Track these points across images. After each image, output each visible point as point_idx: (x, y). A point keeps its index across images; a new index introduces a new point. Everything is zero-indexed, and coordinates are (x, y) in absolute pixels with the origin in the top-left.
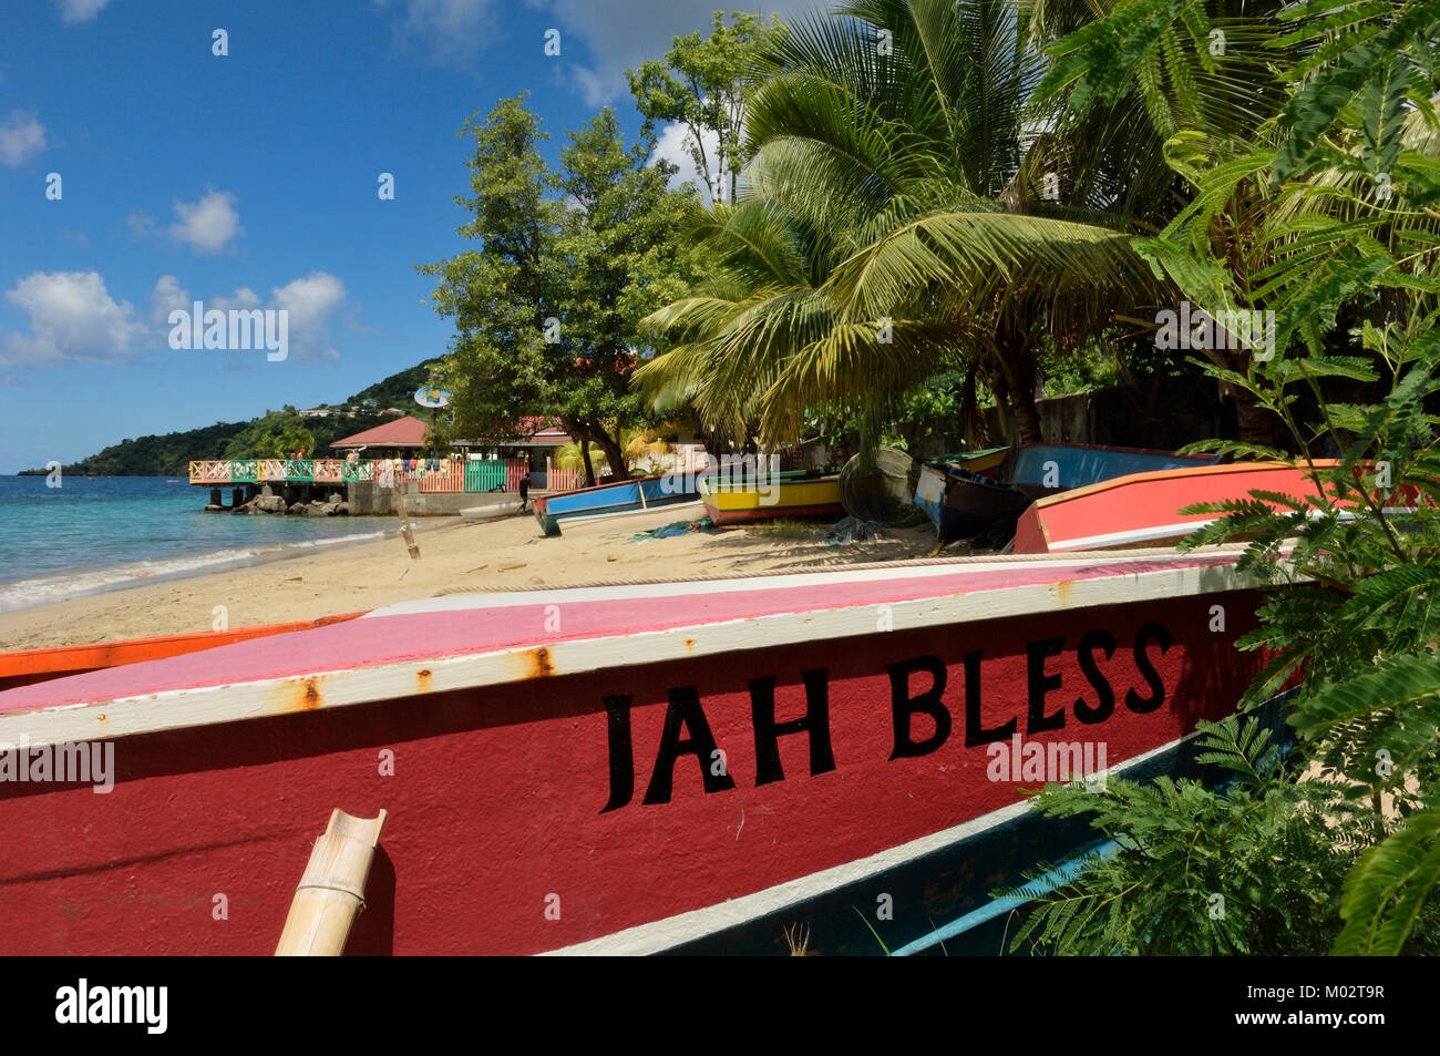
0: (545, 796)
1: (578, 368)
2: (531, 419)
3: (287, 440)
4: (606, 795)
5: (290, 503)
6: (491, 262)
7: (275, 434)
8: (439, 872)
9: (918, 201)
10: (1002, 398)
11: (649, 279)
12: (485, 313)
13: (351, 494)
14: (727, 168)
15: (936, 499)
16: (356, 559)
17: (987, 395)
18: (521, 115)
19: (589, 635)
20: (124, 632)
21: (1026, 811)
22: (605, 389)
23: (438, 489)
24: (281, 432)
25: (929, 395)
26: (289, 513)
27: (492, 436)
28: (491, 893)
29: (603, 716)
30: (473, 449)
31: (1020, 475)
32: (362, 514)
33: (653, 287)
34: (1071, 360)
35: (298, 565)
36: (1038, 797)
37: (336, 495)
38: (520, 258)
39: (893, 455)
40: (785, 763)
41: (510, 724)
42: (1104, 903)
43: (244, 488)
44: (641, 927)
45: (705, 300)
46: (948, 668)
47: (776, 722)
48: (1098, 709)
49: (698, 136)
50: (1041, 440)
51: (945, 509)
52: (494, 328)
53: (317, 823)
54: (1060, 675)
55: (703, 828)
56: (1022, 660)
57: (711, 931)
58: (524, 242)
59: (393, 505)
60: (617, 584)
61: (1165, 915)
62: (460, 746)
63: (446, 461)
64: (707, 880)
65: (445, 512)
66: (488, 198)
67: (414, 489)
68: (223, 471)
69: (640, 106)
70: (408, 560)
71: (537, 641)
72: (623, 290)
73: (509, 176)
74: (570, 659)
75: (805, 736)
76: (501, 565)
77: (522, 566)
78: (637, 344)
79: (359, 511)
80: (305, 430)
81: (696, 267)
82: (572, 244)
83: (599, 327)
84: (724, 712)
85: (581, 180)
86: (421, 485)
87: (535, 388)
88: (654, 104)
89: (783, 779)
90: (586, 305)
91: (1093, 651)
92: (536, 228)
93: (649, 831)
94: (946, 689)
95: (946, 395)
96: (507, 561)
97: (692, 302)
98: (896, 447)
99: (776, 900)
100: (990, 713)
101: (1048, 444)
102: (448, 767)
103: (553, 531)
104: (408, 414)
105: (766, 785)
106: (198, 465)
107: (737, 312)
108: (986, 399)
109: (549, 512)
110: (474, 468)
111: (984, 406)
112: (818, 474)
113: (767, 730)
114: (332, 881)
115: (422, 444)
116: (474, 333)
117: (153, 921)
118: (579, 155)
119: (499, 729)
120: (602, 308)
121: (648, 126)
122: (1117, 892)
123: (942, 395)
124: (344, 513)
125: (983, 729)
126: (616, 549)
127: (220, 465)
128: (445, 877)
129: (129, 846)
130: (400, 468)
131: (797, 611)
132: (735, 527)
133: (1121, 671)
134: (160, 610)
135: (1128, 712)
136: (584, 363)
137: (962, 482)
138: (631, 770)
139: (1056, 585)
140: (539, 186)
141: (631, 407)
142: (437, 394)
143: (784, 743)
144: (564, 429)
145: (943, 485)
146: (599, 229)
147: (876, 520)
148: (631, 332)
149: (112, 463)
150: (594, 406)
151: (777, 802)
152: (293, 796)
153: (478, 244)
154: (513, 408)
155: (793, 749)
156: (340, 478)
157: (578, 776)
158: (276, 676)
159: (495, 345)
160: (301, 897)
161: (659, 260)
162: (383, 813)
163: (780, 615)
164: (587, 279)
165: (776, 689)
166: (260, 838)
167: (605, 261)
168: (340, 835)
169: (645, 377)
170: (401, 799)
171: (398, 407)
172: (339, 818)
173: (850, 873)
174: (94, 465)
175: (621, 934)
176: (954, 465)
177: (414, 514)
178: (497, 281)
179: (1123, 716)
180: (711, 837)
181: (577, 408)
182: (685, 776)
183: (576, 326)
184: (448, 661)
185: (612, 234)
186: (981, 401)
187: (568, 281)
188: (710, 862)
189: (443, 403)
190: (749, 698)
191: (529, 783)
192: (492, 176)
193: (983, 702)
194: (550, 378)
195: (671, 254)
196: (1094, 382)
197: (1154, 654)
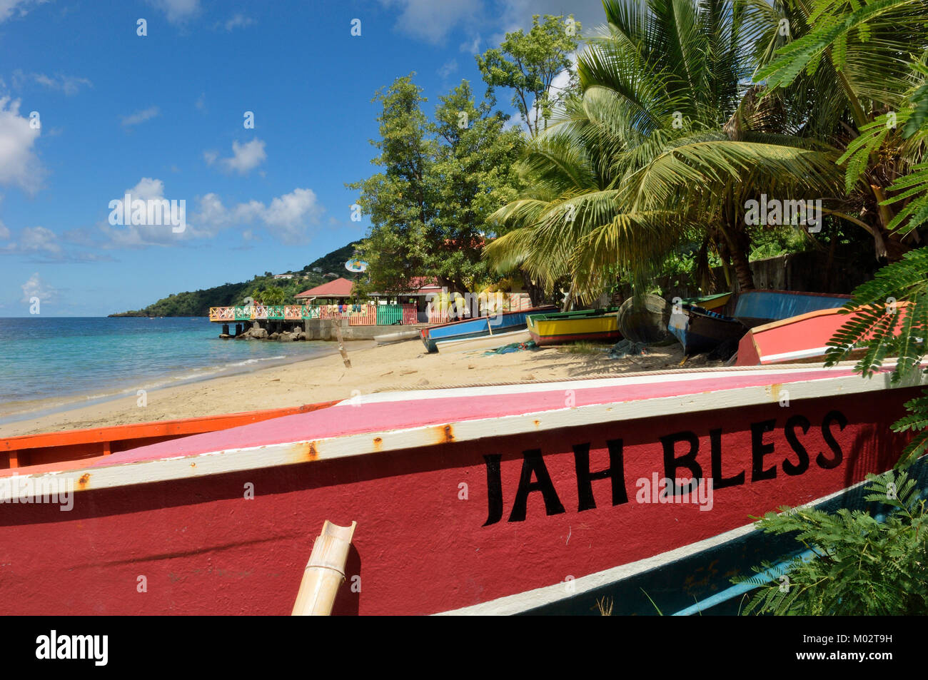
0: (449, 514)
1: (448, 246)
2: (418, 278)
3: (268, 293)
4: (486, 515)
5: (270, 332)
6: (392, 180)
7: (261, 290)
8: (386, 560)
9: (670, 132)
10: (726, 260)
11: (492, 188)
12: (389, 212)
13: (307, 327)
14: (541, 115)
15: (683, 328)
16: (312, 367)
17: (715, 258)
18: (409, 87)
19: (475, 417)
20: (175, 413)
21: (752, 531)
22: (465, 259)
23: (361, 323)
24: (264, 289)
25: (676, 259)
26: (270, 338)
27: (394, 290)
28: (417, 573)
29: (484, 466)
30: (382, 298)
31: (740, 311)
32: (313, 339)
33: (495, 193)
34: (773, 234)
35: (276, 371)
36: (760, 521)
37: (298, 327)
38: (410, 177)
39: (654, 300)
40: (597, 498)
41: (427, 471)
42: (805, 589)
43: (242, 324)
44: (508, 597)
45: (528, 201)
46: (700, 439)
47: (591, 471)
48: (798, 466)
49: (522, 96)
50: (754, 288)
51: (689, 334)
52: (395, 222)
53: (315, 528)
54: (773, 444)
55: (545, 537)
56: (748, 434)
57: (551, 601)
58: (412, 167)
59: (333, 334)
60: (486, 385)
61: (844, 597)
62: (399, 484)
63: (365, 305)
64: (549, 569)
65: (365, 338)
66: (390, 140)
67: (346, 323)
68: (230, 313)
69: (485, 78)
70: (343, 367)
71: (444, 421)
72: (476, 196)
73: (403, 126)
74: (465, 431)
75: (609, 481)
76: (402, 371)
77: (414, 372)
78: (485, 230)
79: (312, 337)
80: (279, 287)
81: (522, 180)
82: (442, 167)
83: (460, 220)
84: (558, 465)
85: (448, 126)
86: (349, 321)
87: (421, 258)
88: (494, 76)
89: (596, 507)
90: (452, 205)
91: (795, 428)
92: (420, 158)
93: (512, 538)
94: (699, 452)
95: (688, 259)
96: (405, 369)
97: (521, 203)
98: (654, 294)
99: (591, 583)
100: (728, 468)
101: (758, 291)
102: (391, 497)
103: (433, 350)
104: (341, 276)
105: (585, 511)
106: (215, 309)
107: (549, 208)
108: (715, 260)
109: (430, 337)
110: (382, 310)
111: (714, 265)
112: (603, 312)
113: (585, 477)
114: (327, 563)
115: (349, 295)
116: (382, 225)
117: (221, 585)
118: (447, 110)
119: (421, 474)
120: (462, 207)
121: (490, 91)
122: (812, 582)
123: (685, 259)
124: (303, 339)
125: (723, 478)
126: (474, 360)
127: (228, 310)
128: (390, 563)
129: (208, 540)
130: (337, 310)
131: (603, 403)
132: (550, 347)
133: (813, 441)
134: (196, 399)
135: (818, 468)
136: (451, 243)
137: (700, 316)
138: (501, 500)
139: (770, 386)
140: (421, 131)
141: (481, 270)
142: (359, 264)
143: (596, 485)
144: (439, 284)
145: (688, 318)
146: (459, 157)
147: (642, 341)
148: (481, 222)
149: (163, 309)
150: (458, 269)
151: (591, 522)
152: (301, 512)
153: (384, 169)
154: (406, 271)
155: (602, 489)
156: (300, 317)
157: (469, 503)
158: (292, 441)
159: (395, 232)
160: (308, 572)
161: (498, 176)
162: (354, 523)
163: (593, 405)
164: (452, 189)
165: (590, 451)
166: (284, 538)
167: (464, 177)
168: (330, 537)
169: (491, 251)
170: (364, 515)
171: (334, 272)
172: (328, 526)
173: (638, 567)
174: (152, 310)
175: (495, 601)
176: (694, 304)
177: (346, 340)
178: (396, 192)
179: (815, 471)
180: (551, 543)
181: (448, 271)
182: (535, 504)
183: (446, 219)
184: (391, 433)
185: (468, 160)
186: (711, 262)
187: (441, 191)
188: (550, 558)
189: (363, 269)
190: (574, 457)
191: (440, 507)
192: (392, 126)
193: (723, 461)
194: (430, 252)
195: (506, 172)
196: (789, 248)
197: (835, 430)
